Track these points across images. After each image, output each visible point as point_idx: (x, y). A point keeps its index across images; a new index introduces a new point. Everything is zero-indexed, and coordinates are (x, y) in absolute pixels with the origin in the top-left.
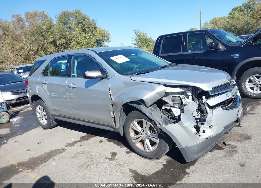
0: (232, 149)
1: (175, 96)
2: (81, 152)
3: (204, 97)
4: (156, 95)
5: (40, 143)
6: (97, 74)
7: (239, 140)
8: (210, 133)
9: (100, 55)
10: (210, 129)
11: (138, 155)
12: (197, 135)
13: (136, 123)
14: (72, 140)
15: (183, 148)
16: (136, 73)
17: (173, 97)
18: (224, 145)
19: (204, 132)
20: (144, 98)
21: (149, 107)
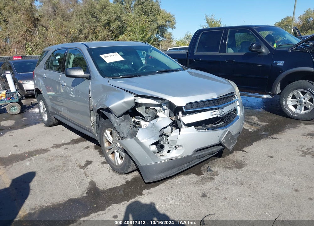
0: (210, 176)
1: (149, 108)
2: (60, 156)
3: (180, 113)
4: (124, 105)
5: (31, 140)
6: (80, 73)
7: (228, 167)
8: (175, 154)
9: (90, 51)
10: (176, 149)
11: (110, 167)
12: (159, 154)
13: (108, 133)
14: (63, 141)
15: (141, 166)
16: (121, 76)
17: (146, 108)
18: (206, 171)
19: (169, 152)
20: (110, 107)
21: (119, 117)
